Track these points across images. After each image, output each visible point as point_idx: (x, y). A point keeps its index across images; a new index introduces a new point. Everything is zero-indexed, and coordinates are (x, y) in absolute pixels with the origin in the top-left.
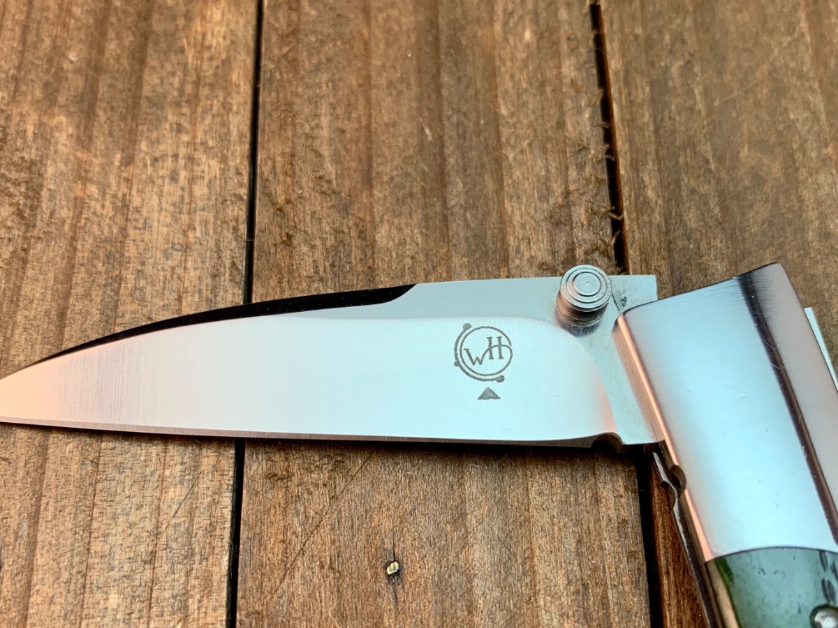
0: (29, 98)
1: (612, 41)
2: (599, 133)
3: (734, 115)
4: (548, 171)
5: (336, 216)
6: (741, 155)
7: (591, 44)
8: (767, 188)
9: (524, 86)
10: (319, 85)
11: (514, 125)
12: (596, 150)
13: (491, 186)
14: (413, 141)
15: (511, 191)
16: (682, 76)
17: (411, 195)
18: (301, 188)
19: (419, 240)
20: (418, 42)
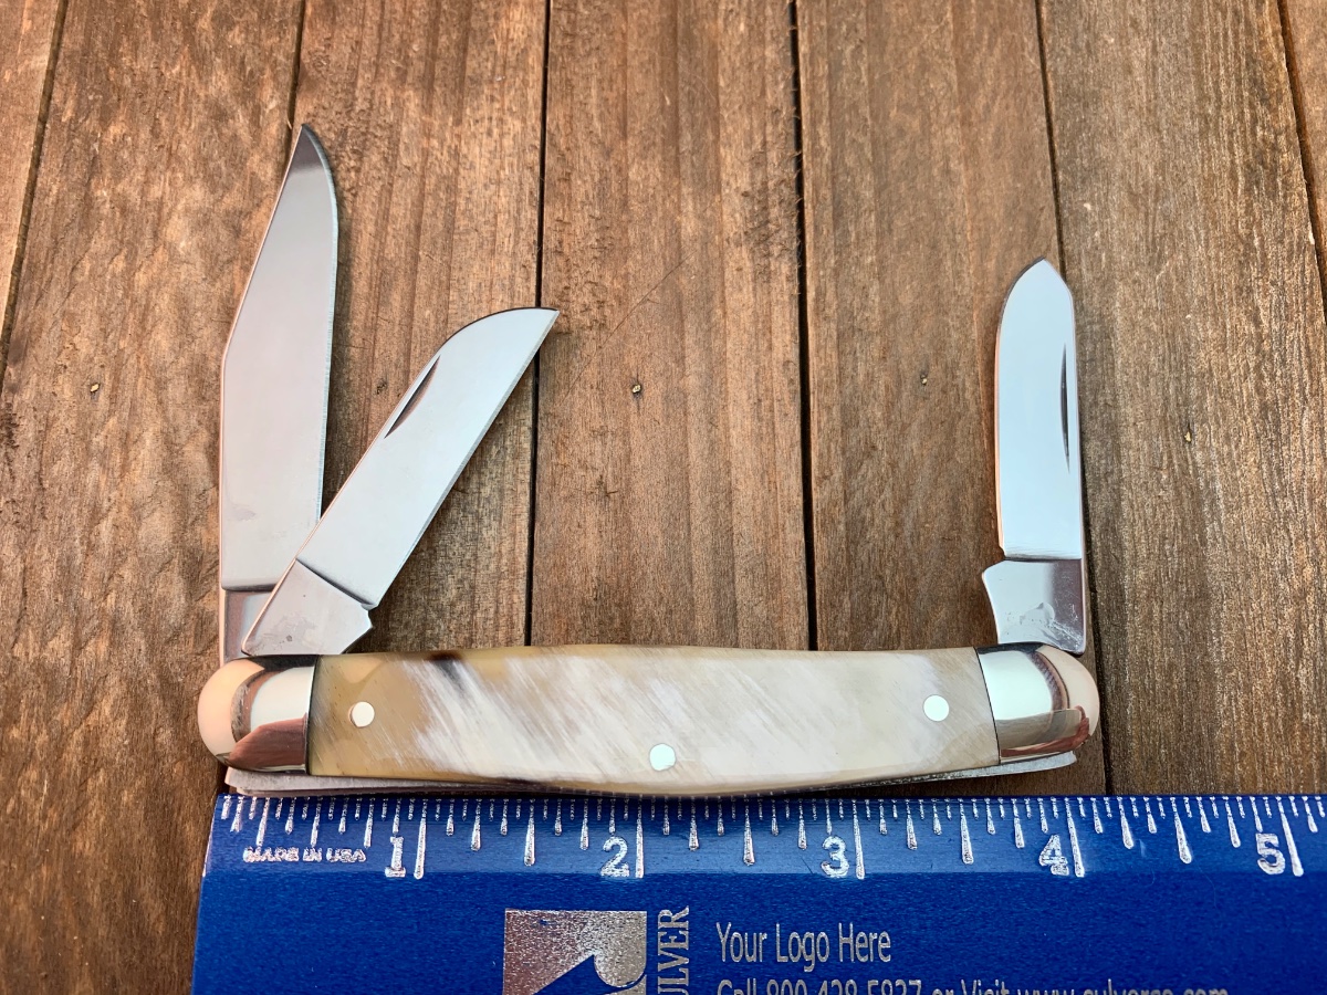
0: (386, 78)
1: (803, 30)
2: (791, 98)
3: (888, 84)
4: (752, 127)
5: (601, 159)
6: (891, 115)
7: (788, 34)
8: (908, 139)
9: (738, 65)
10: (590, 66)
11: (730, 94)
12: (787, 111)
13: (711, 137)
14: (657, 105)
15: (725, 141)
16: (853, 56)
17: (654, 144)
18: (577, 140)
19: (659, 176)
20: (661, 32)
